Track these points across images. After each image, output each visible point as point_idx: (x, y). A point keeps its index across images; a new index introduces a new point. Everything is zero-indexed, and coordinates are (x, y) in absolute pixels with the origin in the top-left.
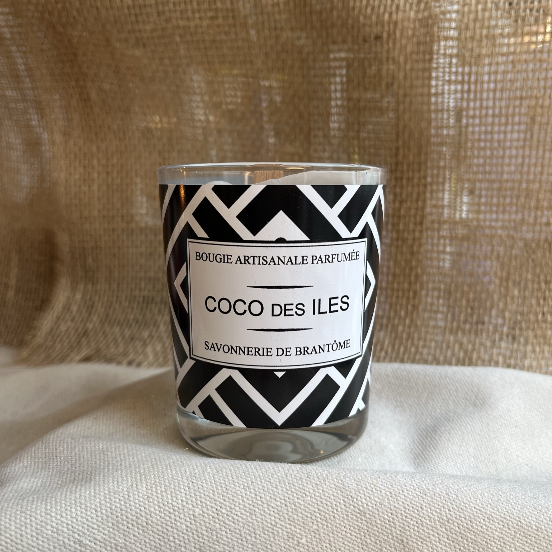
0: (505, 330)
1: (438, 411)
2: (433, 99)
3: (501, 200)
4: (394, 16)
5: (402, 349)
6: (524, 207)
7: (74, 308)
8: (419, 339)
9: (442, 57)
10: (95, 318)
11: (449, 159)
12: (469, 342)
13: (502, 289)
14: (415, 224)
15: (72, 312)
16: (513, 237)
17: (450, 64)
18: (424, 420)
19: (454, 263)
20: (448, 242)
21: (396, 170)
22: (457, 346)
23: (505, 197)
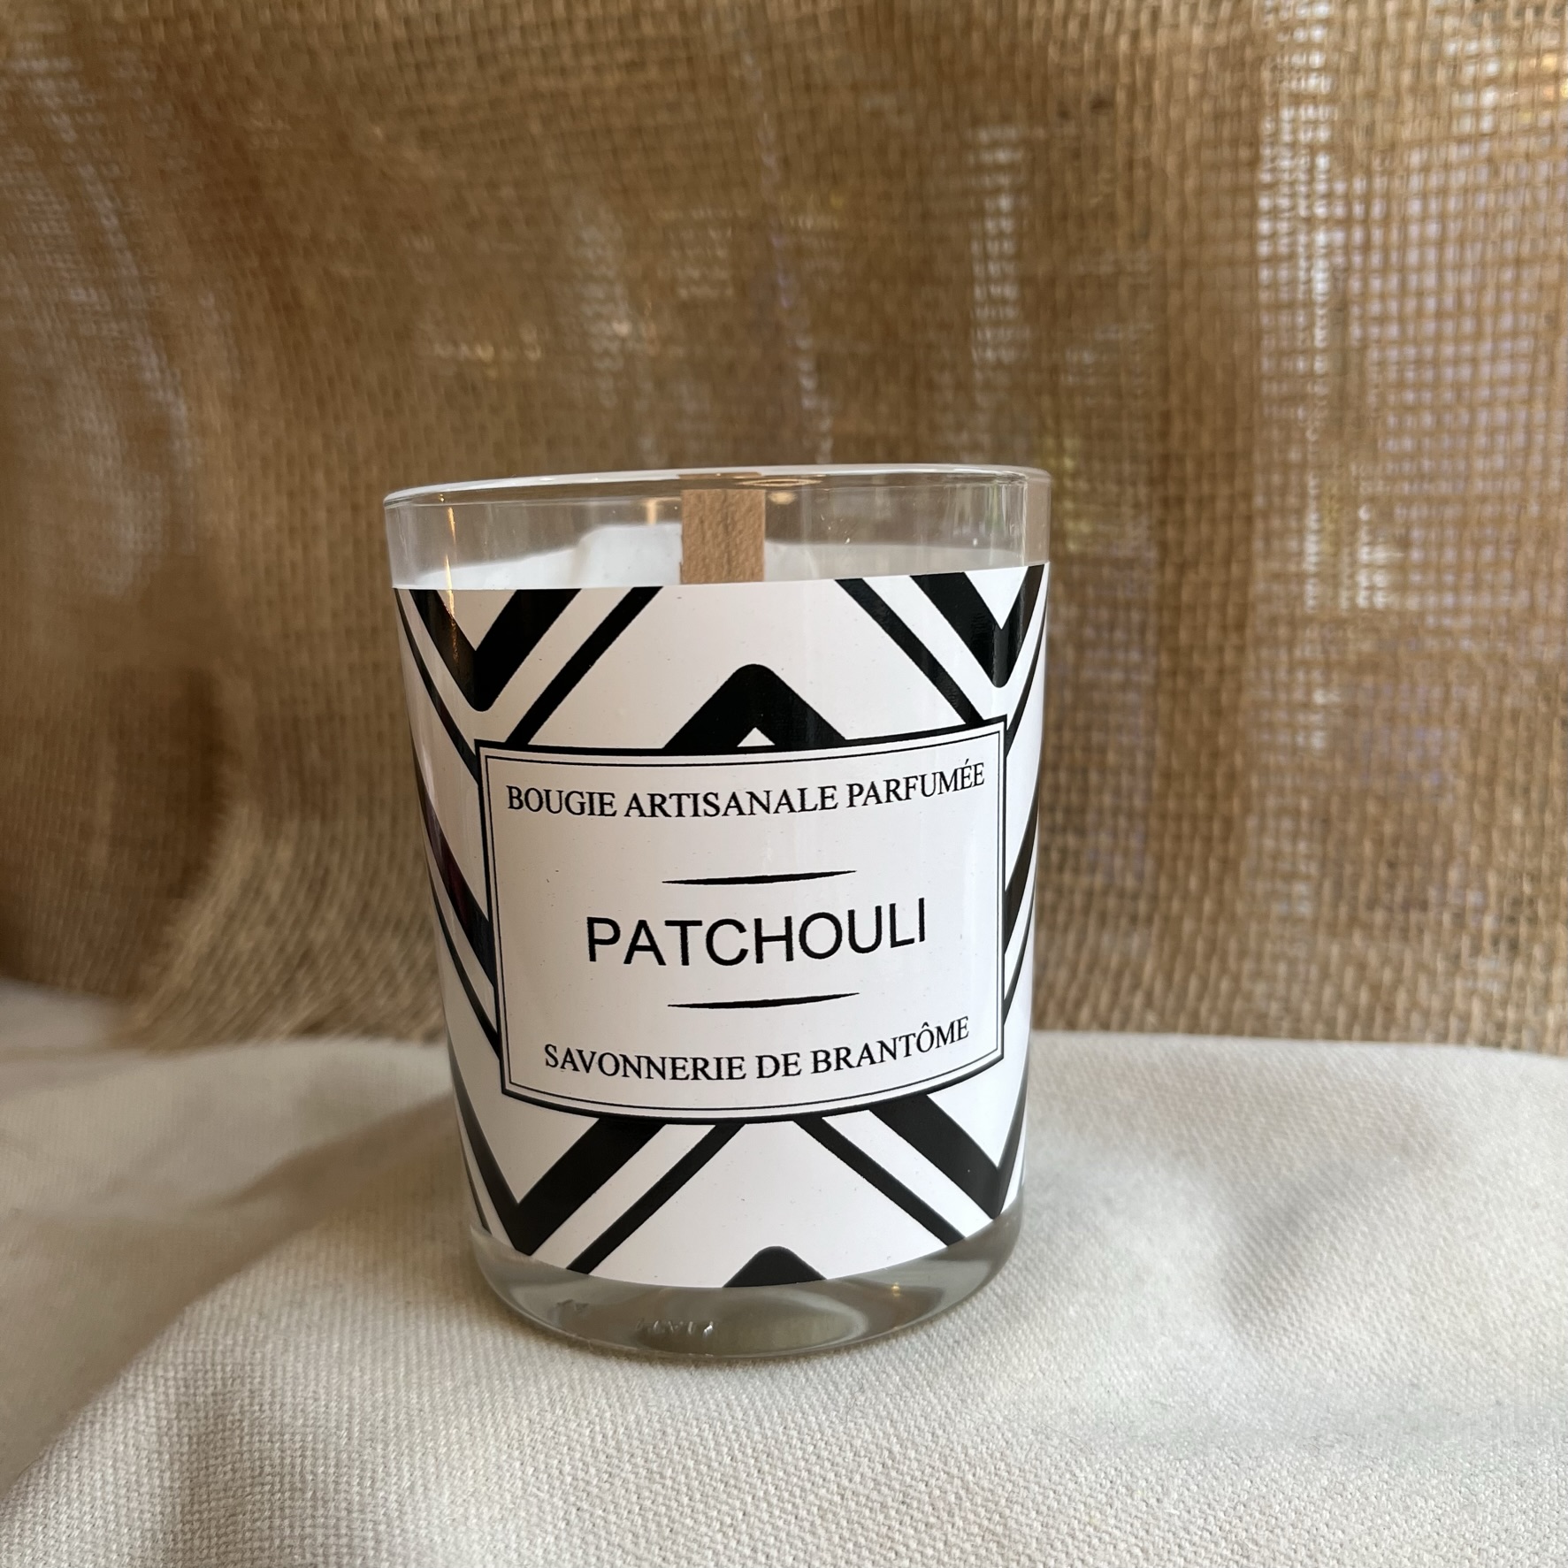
0: (1489, 923)
1: (1299, 1165)
2: (1265, 274)
3: (1469, 554)
4: (1146, 43)
5: (1194, 984)
6: (1534, 574)
7: (275, 888)
8: (1242, 954)
9: (1286, 153)
10: (332, 915)
11: (1316, 442)
12: (1385, 961)
13: (1477, 808)
14: (1224, 628)
15: (267, 899)
16: (1504, 661)
17: (1311, 170)
18: (1260, 1191)
19: (1338, 736)
20: (1317, 676)
21: (1164, 479)
22: (1350, 974)
23: (1478, 545)
